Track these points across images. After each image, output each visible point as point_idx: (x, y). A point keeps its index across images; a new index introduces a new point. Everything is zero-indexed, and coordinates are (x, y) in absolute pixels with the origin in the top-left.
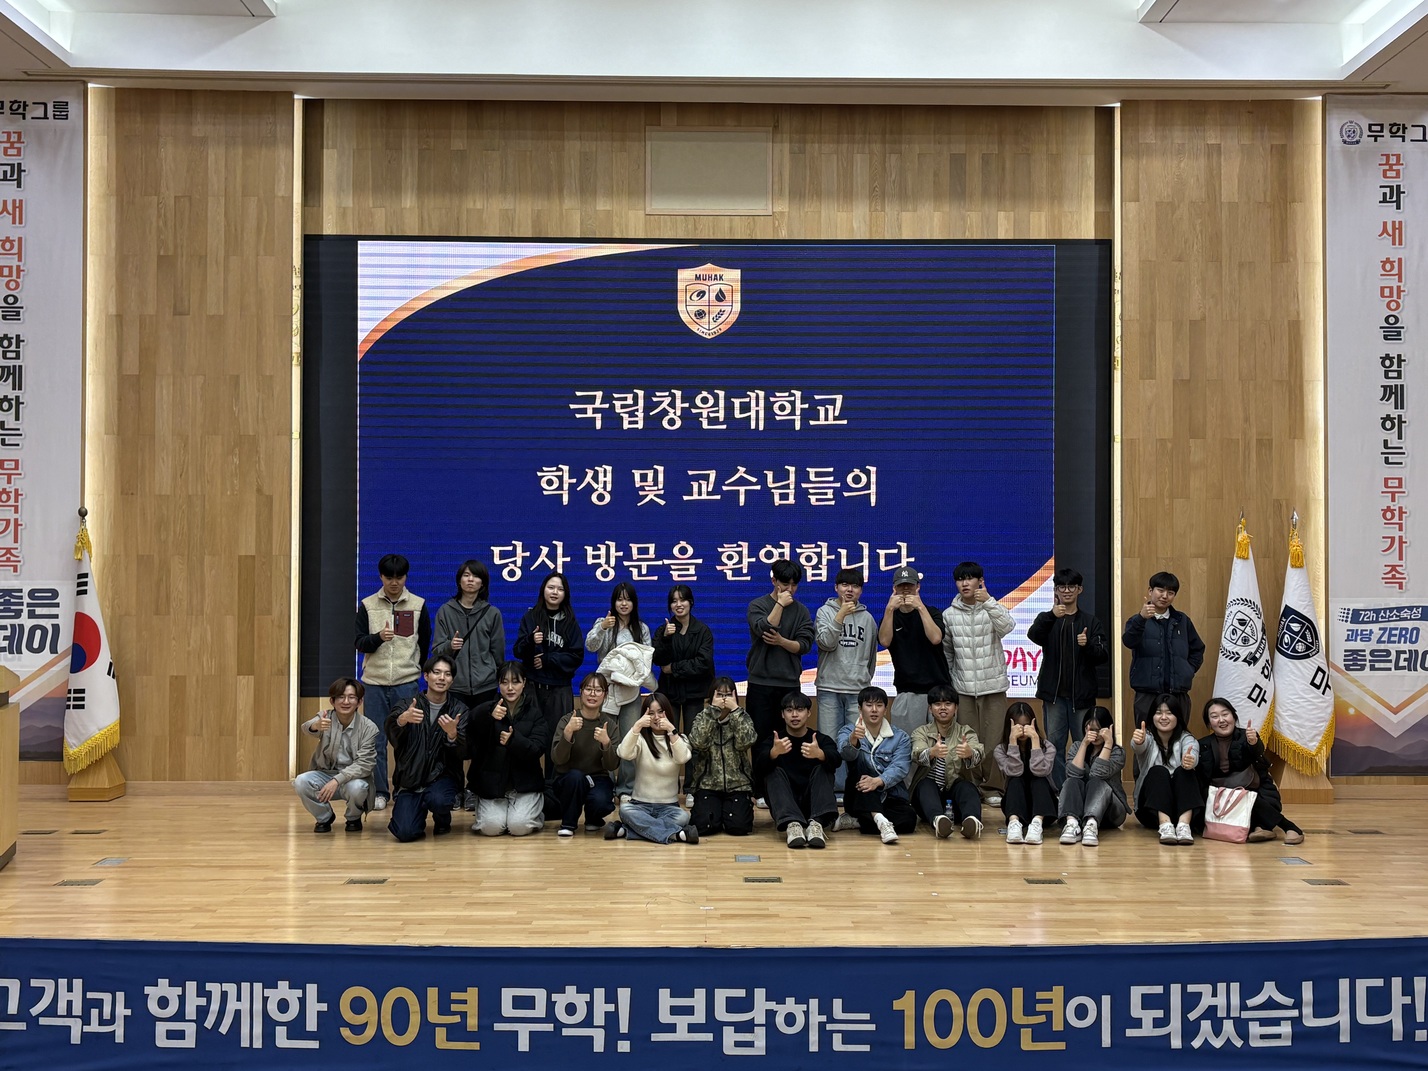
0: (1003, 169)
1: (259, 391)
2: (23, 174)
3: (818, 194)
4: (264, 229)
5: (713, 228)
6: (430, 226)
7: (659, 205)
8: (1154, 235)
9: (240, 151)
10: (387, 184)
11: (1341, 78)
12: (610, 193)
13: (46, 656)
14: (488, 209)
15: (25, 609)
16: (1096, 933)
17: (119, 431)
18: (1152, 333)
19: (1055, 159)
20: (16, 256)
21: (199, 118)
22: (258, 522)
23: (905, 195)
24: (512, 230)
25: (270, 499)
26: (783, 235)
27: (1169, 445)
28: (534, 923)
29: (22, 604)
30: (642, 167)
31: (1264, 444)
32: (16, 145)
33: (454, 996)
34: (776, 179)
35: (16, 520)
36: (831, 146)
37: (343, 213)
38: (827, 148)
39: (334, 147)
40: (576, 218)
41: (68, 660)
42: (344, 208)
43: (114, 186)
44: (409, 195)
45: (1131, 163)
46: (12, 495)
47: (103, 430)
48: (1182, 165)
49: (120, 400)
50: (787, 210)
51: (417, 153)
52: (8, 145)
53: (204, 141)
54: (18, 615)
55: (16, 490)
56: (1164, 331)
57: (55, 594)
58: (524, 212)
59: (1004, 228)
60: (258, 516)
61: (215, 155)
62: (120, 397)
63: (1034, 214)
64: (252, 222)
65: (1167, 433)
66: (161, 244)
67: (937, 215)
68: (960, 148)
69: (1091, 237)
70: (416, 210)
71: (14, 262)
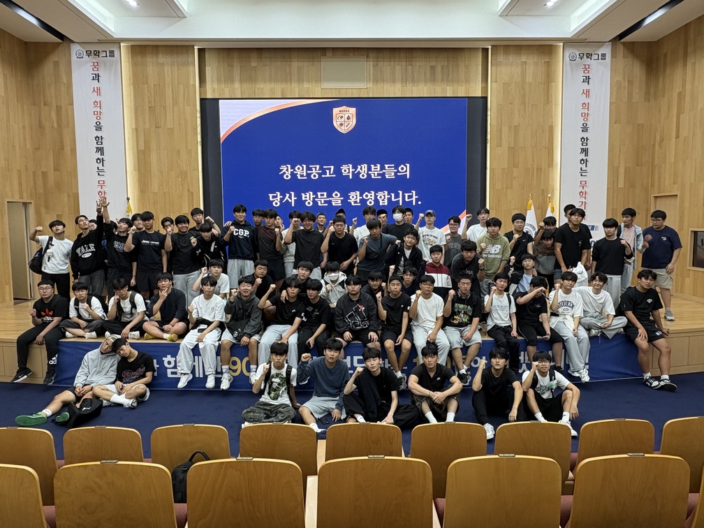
0: (449, 71)
1: (187, 155)
2: (100, 77)
3: (383, 81)
4: (186, 97)
5: (346, 93)
6: (245, 95)
7: (326, 85)
8: (502, 95)
9: (176, 68)
10: (230, 80)
11: (569, 36)
12: (308, 81)
14: (265, 87)
17: (138, 170)
18: (501, 130)
19: (467, 67)
20: (99, 107)
21: (160, 56)
22: (188, 201)
23: (414, 81)
24: (274, 95)
25: (192, 193)
26: (371, 96)
27: (506, 170)
30: (320, 71)
31: (539, 169)
32: (97, 67)
34: (368, 75)
37: (214, 90)
38: (386, 64)
39: (210, 66)
40: (297, 90)
42: (214, 88)
43: (132, 81)
44: (237, 83)
45: (494, 68)
46: (103, 193)
47: (133, 169)
48: (513, 69)
50: (372, 86)
51: (239, 67)
52: (94, 67)
53: (163, 64)
55: (104, 191)
56: (505, 130)
58: (278, 88)
59: (449, 91)
60: (189, 199)
61: (167, 69)
62: (138, 158)
63: (460, 88)
64: (182, 94)
65: (506, 166)
66: (150, 102)
67: (426, 88)
68: (433, 64)
69: (480, 96)
70: (240, 89)
71: (99, 110)
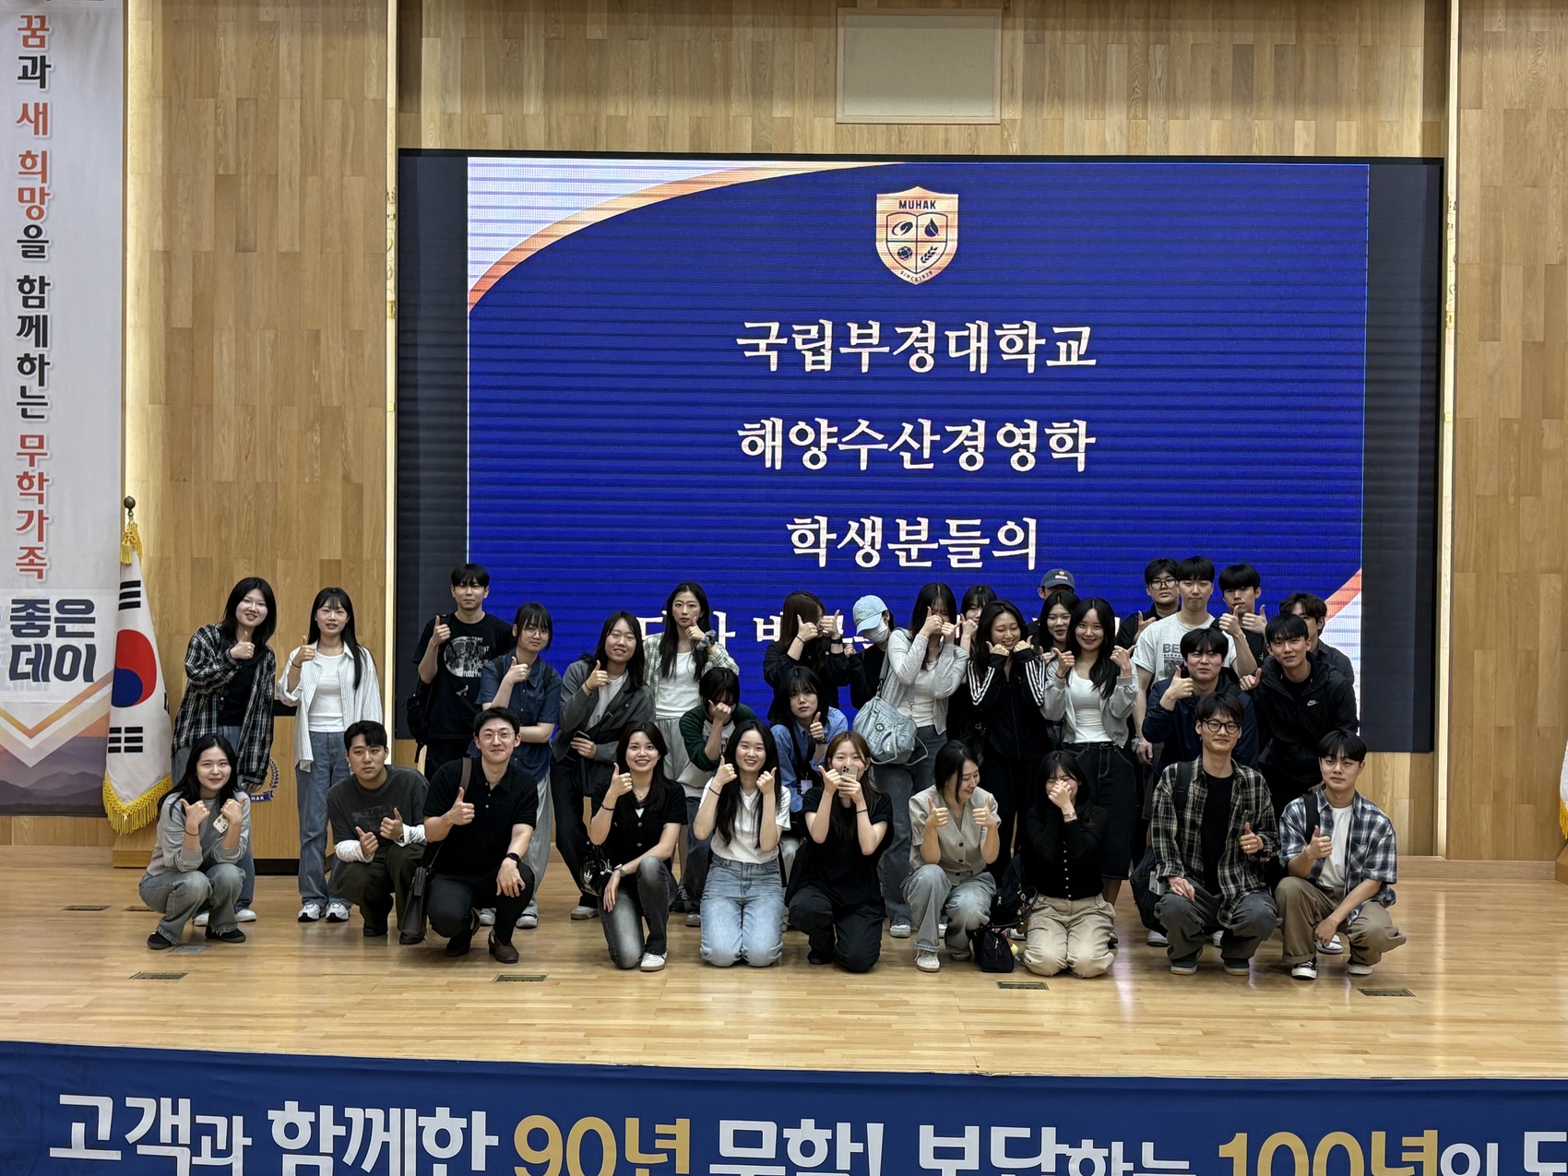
0: (1303, 64)
1: (344, 348)
2: (47, 69)
3: (1060, 96)
4: (350, 143)
5: (923, 141)
6: (560, 140)
7: (853, 111)
8: (1501, 152)
9: (320, 40)
10: (507, 84)
12: (790, 95)
13: (79, 684)
14: (633, 115)
15: (53, 625)
16: (1475, 1064)
17: (167, 399)
18: (1496, 280)
19: (1370, 53)
20: (40, 176)
22: (344, 517)
23: (1174, 99)
24: (665, 144)
25: (360, 488)
26: (1014, 150)
27: (1516, 427)
28: (751, 1037)
29: (48, 619)
30: (832, 60)
32: (39, 33)
33: (660, 1129)
34: (1006, 76)
35: (41, 512)
36: (1078, 33)
37: (448, 122)
38: (1072, 36)
39: (438, 35)
40: (747, 127)
41: (108, 689)
42: (450, 115)
43: (160, 86)
44: (533, 98)
45: (1471, 58)
46: (36, 481)
47: (147, 397)
48: (1540, 61)
49: (168, 359)
50: (1020, 117)
51: (542, 42)
52: (28, 33)
53: (273, 27)
54: (44, 631)
55: (41, 475)
56: (1512, 278)
57: (89, 606)
58: (680, 120)
59: (1302, 144)
60: (345, 509)
61: (286, 45)
62: (170, 357)
63: (1342, 125)
64: (335, 134)
65: (1514, 411)
66: (220, 159)
67: (1215, 125)
68: (1247, 38)
69: (1418, 156)
70: (542, 121)
71: (36, 183)
